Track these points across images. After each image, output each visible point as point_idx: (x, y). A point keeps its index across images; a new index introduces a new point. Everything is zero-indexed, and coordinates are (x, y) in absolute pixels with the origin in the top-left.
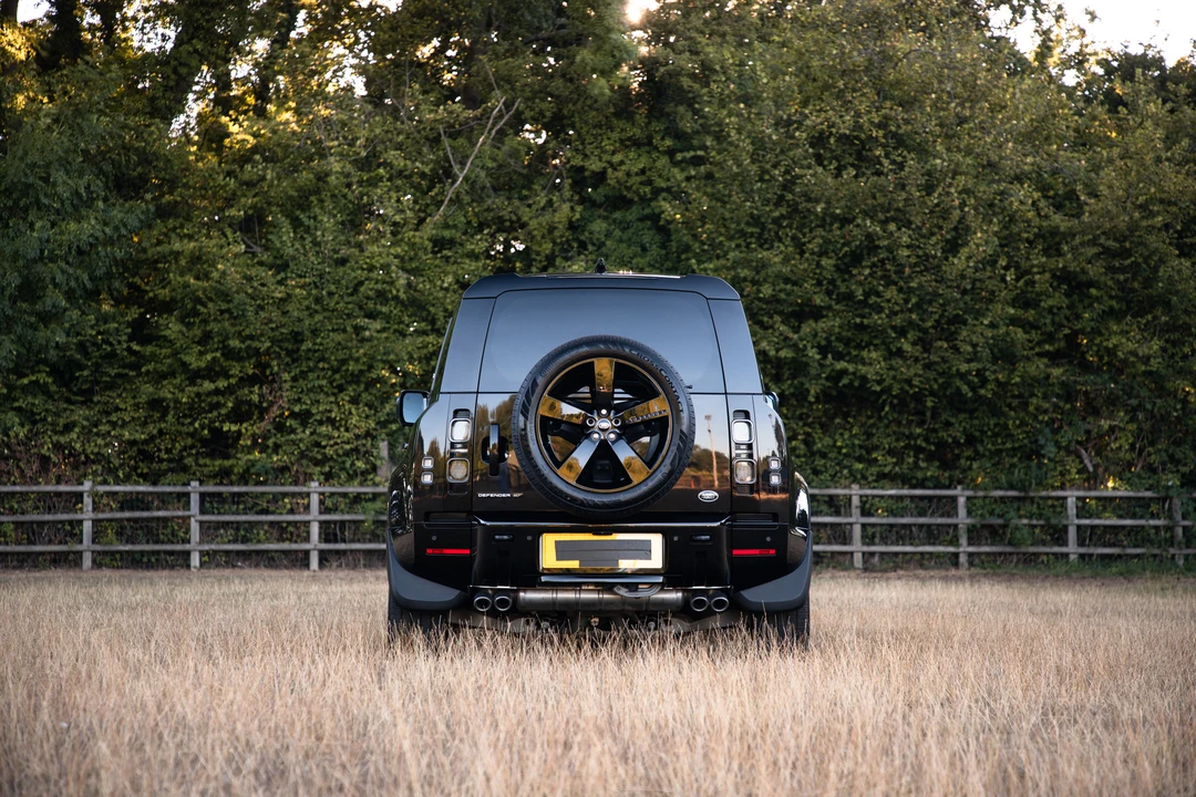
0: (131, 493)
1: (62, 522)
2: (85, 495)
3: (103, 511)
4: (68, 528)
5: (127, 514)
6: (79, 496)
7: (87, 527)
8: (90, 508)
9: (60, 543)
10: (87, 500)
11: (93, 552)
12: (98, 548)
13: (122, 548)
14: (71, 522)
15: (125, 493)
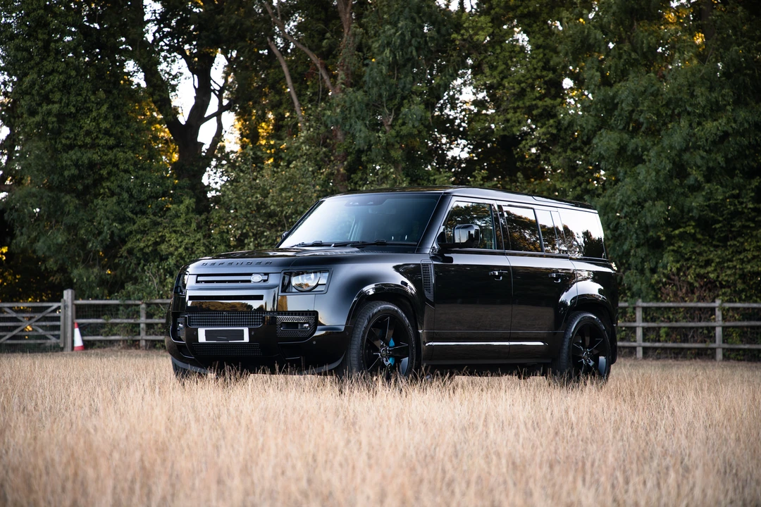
0: (748, 308)
1: (702, 328)
2: (717, 309)
3: (729, 321)
4: (705, 332)
5: (745, 323)
6: (713, 310)
7: (719, 331)
8: (720, 318)
9: (701, 342)
10: (718, 313)
11: (723, 349)
12: (726, 346)
13: (742, 346)
14: (707, 328)
15: (745, 309)
